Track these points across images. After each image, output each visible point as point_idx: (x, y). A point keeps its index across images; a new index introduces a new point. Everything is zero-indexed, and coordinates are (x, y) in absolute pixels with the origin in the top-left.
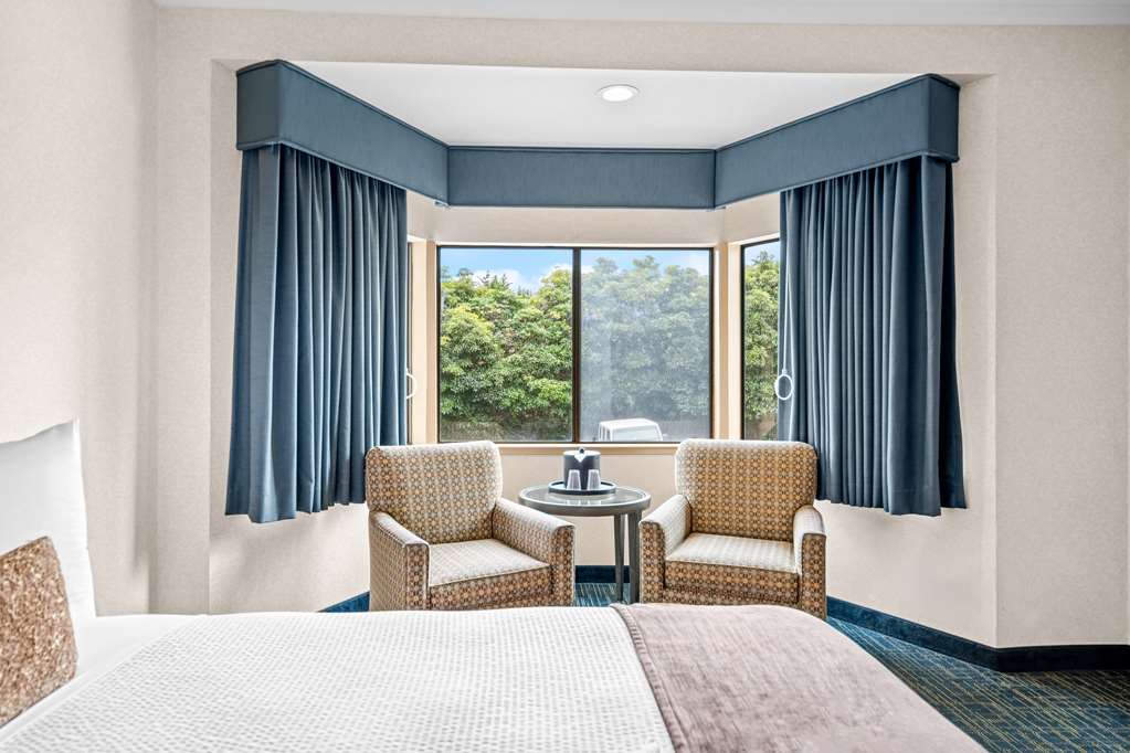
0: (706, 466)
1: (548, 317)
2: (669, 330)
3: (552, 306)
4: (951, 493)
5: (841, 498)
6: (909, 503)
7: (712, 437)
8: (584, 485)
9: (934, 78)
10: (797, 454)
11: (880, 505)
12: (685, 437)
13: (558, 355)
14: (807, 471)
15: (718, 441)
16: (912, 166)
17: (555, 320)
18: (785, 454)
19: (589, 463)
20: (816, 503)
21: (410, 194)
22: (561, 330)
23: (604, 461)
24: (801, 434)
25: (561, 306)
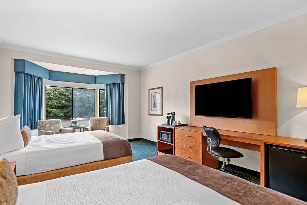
0: (94, 121)
1: (54, 93)
2: (86, 98)
3: (55, 90)
4: (123, 123)
5: (112, 124)
6: (119, 124)
7: (95, 117)
8: (75, 125)
9: (121, 74)
10: (107, 119)
11: (116, 124)
12: (91, 117)
13: (57, 103)
14: (108, 121)
15: (96, 118)
16: (119, 83)
17: (56, 94)
18: (105, 119)
19: (76, 122)
20: (109, 125)
21: (43, 78)
22: (58, 97)
23: (78, 122)
24: (107, 116)
25: (58, 91)
